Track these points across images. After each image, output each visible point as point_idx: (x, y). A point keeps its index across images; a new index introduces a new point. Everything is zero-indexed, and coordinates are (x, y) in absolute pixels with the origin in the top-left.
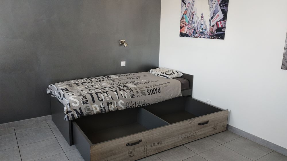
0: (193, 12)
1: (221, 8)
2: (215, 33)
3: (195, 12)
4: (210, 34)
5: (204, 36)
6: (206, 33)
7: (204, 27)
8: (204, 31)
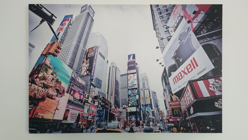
0: (88, 47)
1: (201, 41)
2: (190, 115)
3: (97, 47)
4: (169, 118)
5: (148, 126)
6: (154, 116)
7: (143, 96)
8: (144, 110)
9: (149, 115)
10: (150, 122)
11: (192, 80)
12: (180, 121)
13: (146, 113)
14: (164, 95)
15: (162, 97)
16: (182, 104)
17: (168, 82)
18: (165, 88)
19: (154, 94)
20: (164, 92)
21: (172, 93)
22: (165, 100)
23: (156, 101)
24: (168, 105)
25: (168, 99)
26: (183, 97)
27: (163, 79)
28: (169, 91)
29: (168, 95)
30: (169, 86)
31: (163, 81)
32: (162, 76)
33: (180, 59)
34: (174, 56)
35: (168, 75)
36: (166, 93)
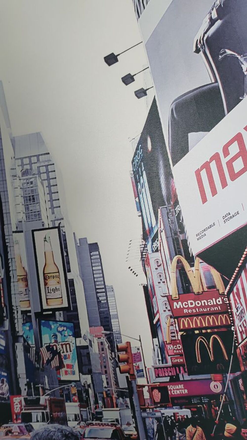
4: (167, 379)
5: (53, 420)
6: (90, 372)
7: (25, 264)
8: (32, 342)
9: (61, 365)
10: (66, 404)
12: (222, 393)
13: (46, 355)
14: (145, 261)
15: (132, 271)
16: (239, 307)
17: (170, 187)
18: (149, 222)
19: (91, 256)
20: (142, 242)
21: (188, 247)
22: (147, 285)
23: (101, 294)
24: (167, 311)
25: (164, 282)
26: (243, 271)
27: (143, 168)
28: (171, 239)
29: (165, 260)
30: (173, 212)
31: (139, 184)
32: (137, 155)
33: (242, 56)
34: (208, 37)
35: (170, 149)
36: (155, 249)
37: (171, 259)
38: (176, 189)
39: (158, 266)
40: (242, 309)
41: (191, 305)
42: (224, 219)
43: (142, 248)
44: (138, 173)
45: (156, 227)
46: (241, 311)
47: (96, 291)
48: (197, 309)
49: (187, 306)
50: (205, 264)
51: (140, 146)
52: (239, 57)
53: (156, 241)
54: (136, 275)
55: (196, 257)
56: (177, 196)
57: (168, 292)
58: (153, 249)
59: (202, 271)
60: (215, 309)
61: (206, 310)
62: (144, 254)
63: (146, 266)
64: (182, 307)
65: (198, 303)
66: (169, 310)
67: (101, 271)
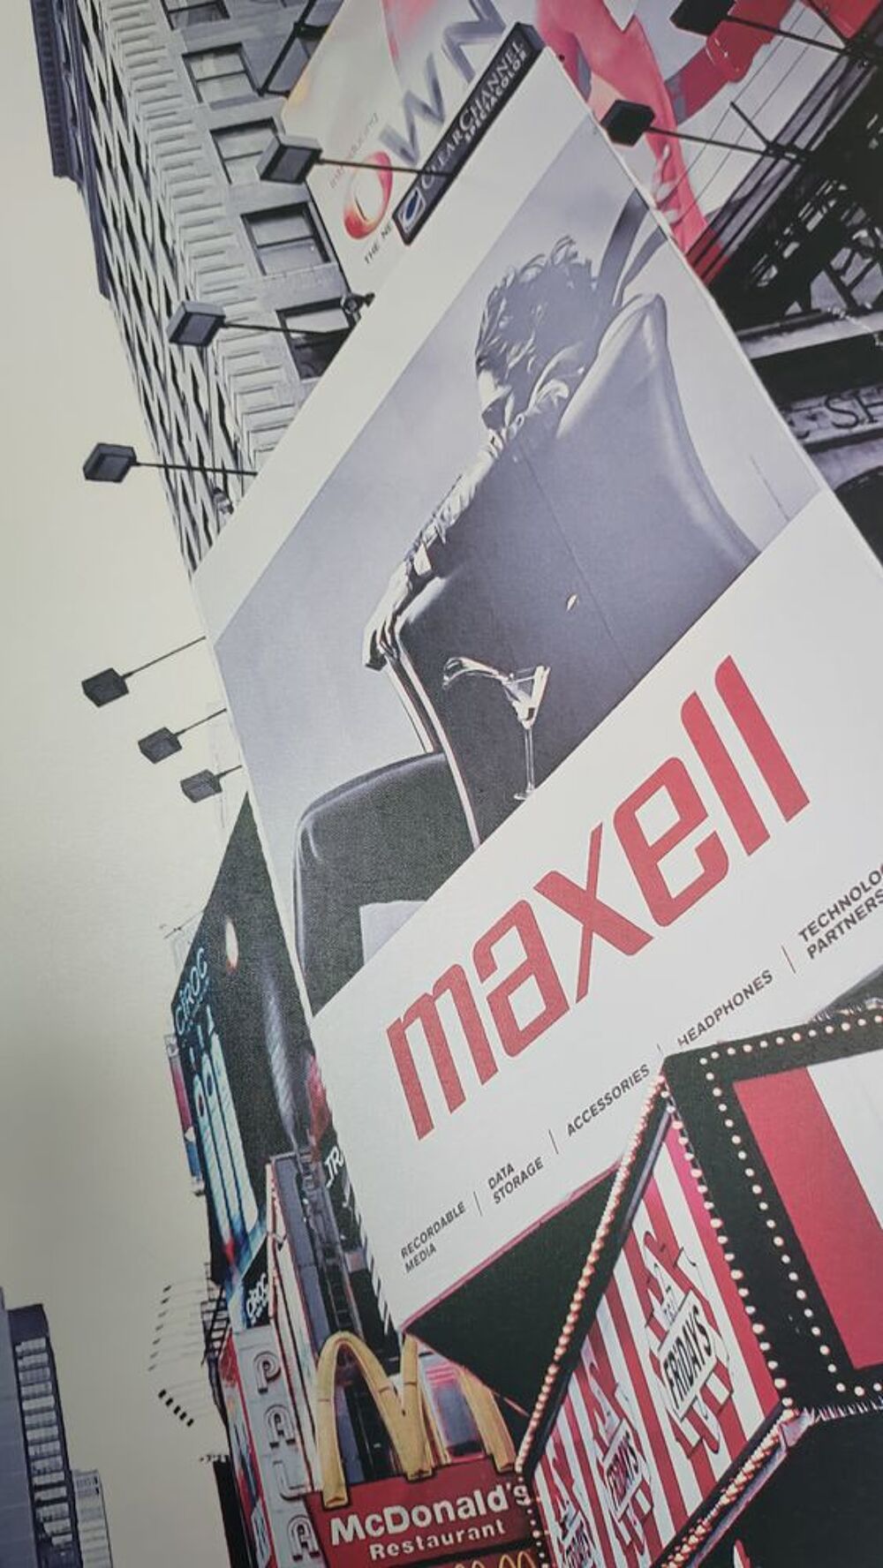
11: (721, 1047)
14: (221, 1364)
15: (173, 1406)
16: (570, 1518)
17: (306, 1085)
18: (232, 1213)
19: (16, 1357)
20: (209, 1289)
21: (377, 1300)
22: (230, 1459)
23: (51, 1507)
24: (306, 1556)
25: (291, 1442)
26: (574, 1375)
27: (211, 1026)
28: (312, 1273)
29: (293, 1355)
30: (316, 1171)
31: (197, 1078)
32: (189, 981)
33: (512, 675)
34: (406, 623)
35: (302, 956)
36: (258, 1314)
37: (316, 1349)
38: (324, 1092)
39: (269, 1380)
40: (582, 1525)
41: (395, 1524)
42: (492, 1187)
43: (208, 1312)
44: (195, 1043)
45: (259, 1233)
46: (577, 1533)
47: (32, 1497)
48: (419, 1540)
49: (381, 1530)
50: (438, 1360)
51: (201, 950)
52: (504, 679)
53: (260, 1284)
54: (187, 1420)
55: (404, 1337)
56: (331, 1116)
57: (308, 1480)
58: (251, 1315)
59: (427, 1388)
60: (485, 1534)
61: (451, 1541)
62: (215, 1335)
63: (224, 1383)
64: (362, 1536)
65: (422, 1516)
66: (314, 1554)
67: (53, 1415)
